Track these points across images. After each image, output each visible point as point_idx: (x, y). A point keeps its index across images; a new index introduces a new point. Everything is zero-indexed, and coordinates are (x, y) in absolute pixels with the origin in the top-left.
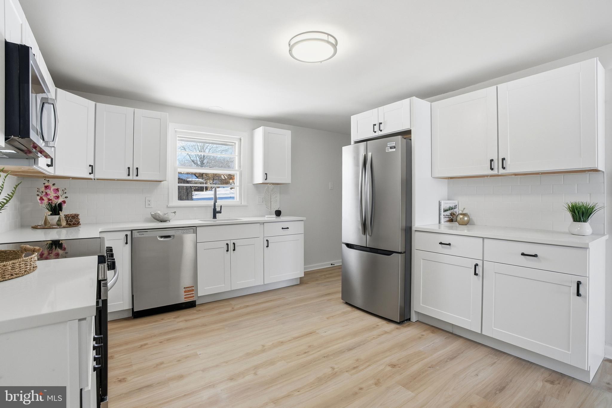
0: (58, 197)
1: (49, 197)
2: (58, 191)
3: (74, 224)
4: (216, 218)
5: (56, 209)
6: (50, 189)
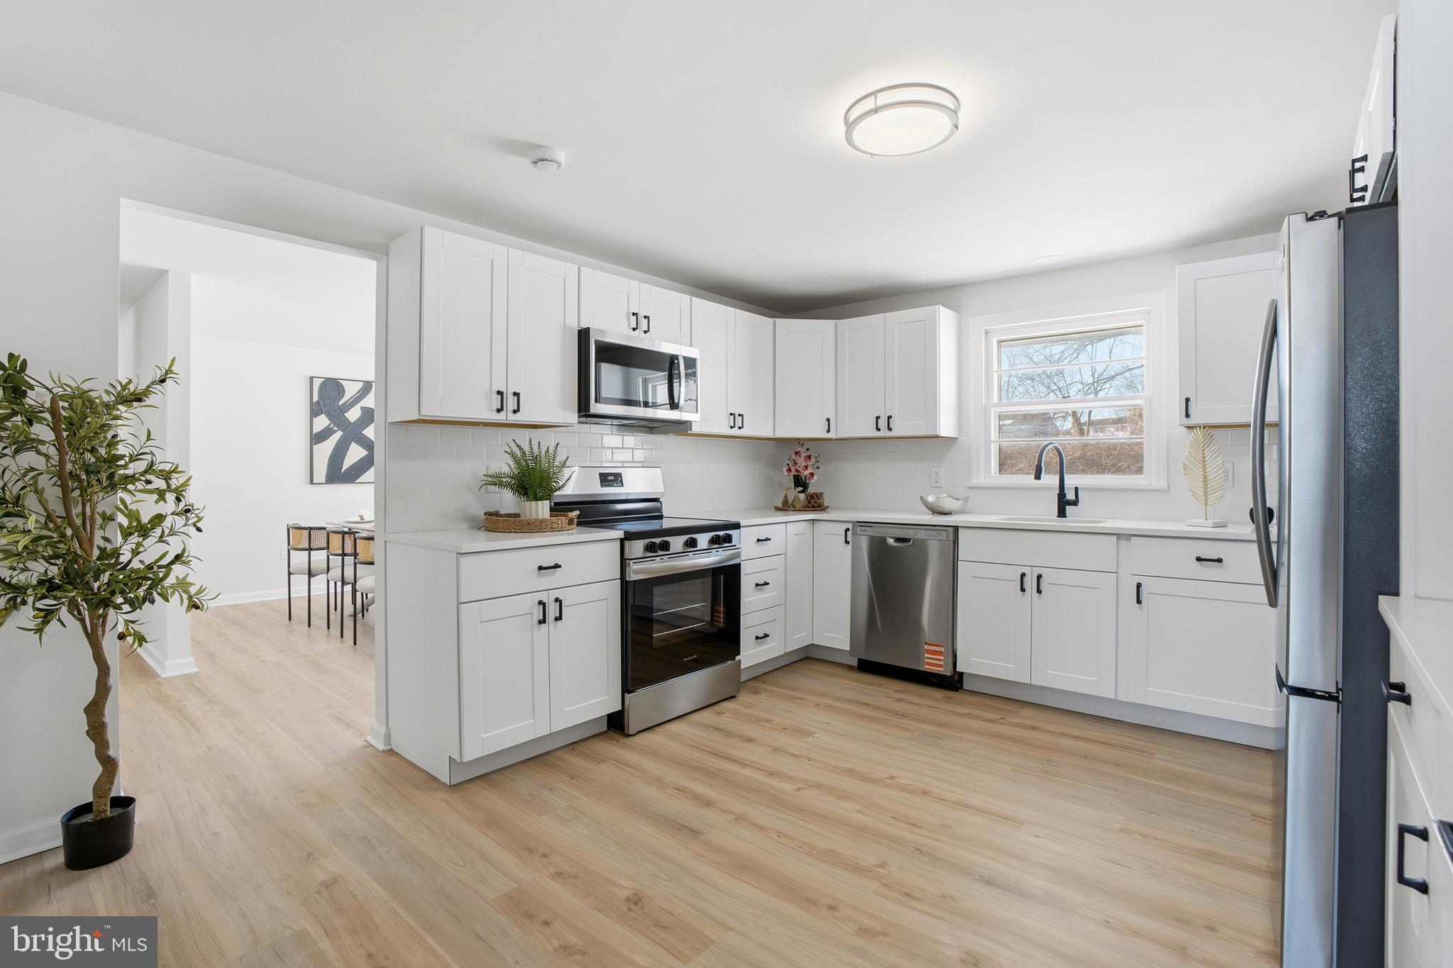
0: (806, 467)
1: (797, 467)
2: (810, 458)
3: (813, 507)
4: (1066, 517)
5: (800, 482)
6: (800, 457)
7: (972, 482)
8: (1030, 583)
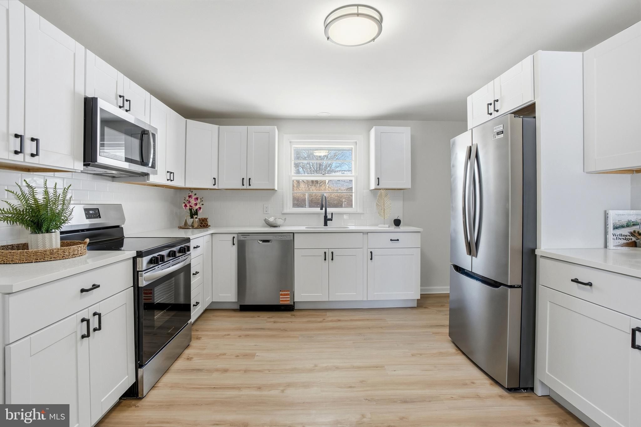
0: (196, 204)
1: (190, 204)
2: (198, 199)
3: (204, 226)
4: (327, 226)
5: (193, 214)
6: (192, 198)
7: (284, 211)
8: (329, 256)
